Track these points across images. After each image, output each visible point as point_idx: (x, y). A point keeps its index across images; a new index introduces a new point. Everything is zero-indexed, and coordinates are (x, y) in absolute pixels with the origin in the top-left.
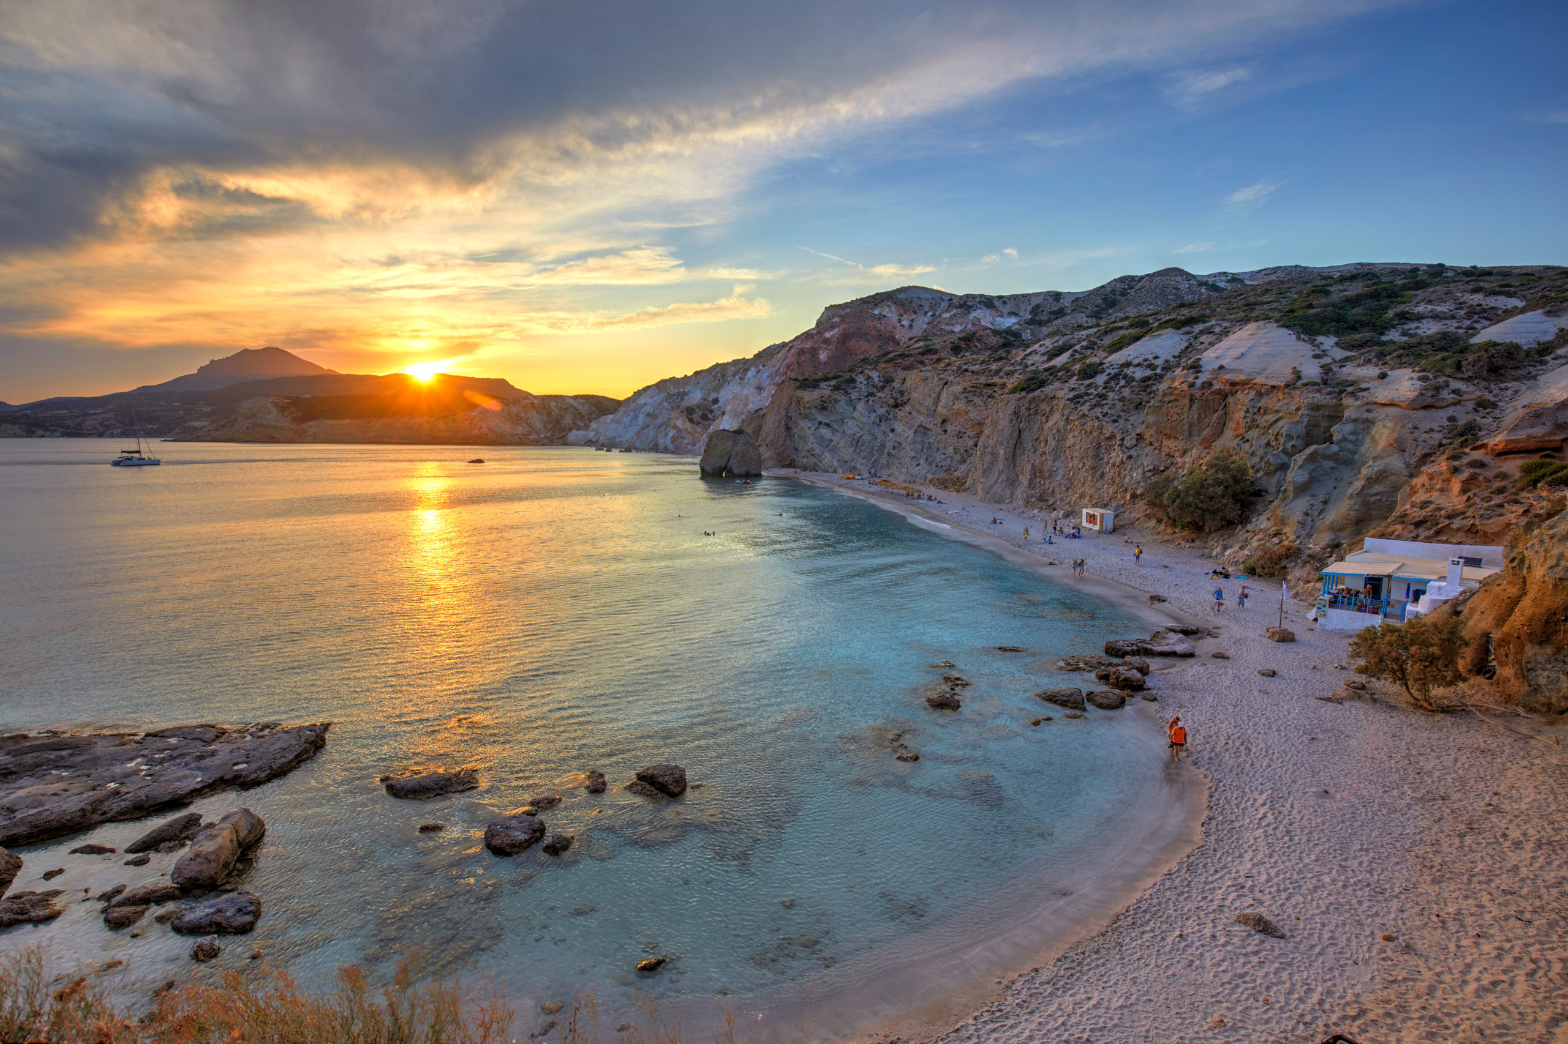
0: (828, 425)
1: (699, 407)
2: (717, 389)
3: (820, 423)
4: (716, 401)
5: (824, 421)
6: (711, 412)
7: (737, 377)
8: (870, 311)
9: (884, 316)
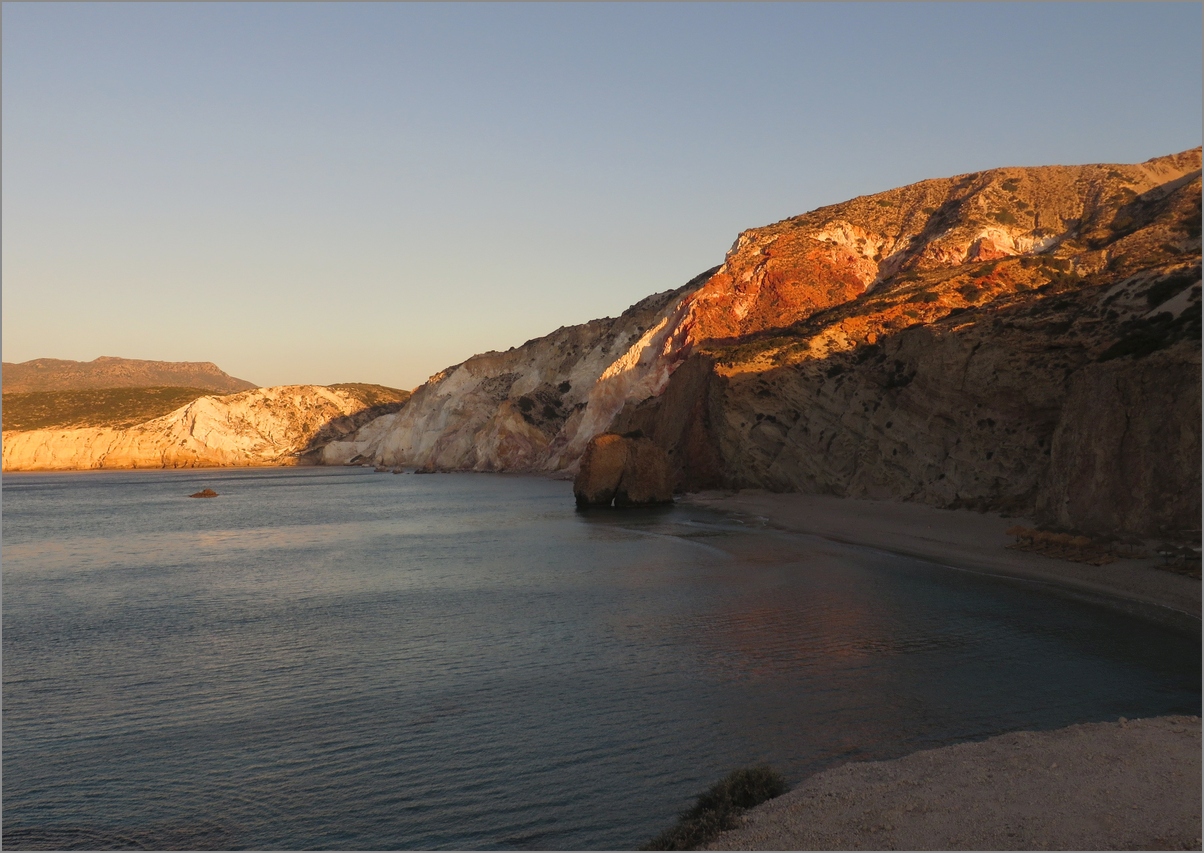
0: (772, 419)
1: (539, 395)
2: (565, 368)
3: (760, 416)
4: (565, 387)
5: (765, 413)
6: (559, 404)
7: (598, 348)
8: (812, 236)
9: (835, 243)
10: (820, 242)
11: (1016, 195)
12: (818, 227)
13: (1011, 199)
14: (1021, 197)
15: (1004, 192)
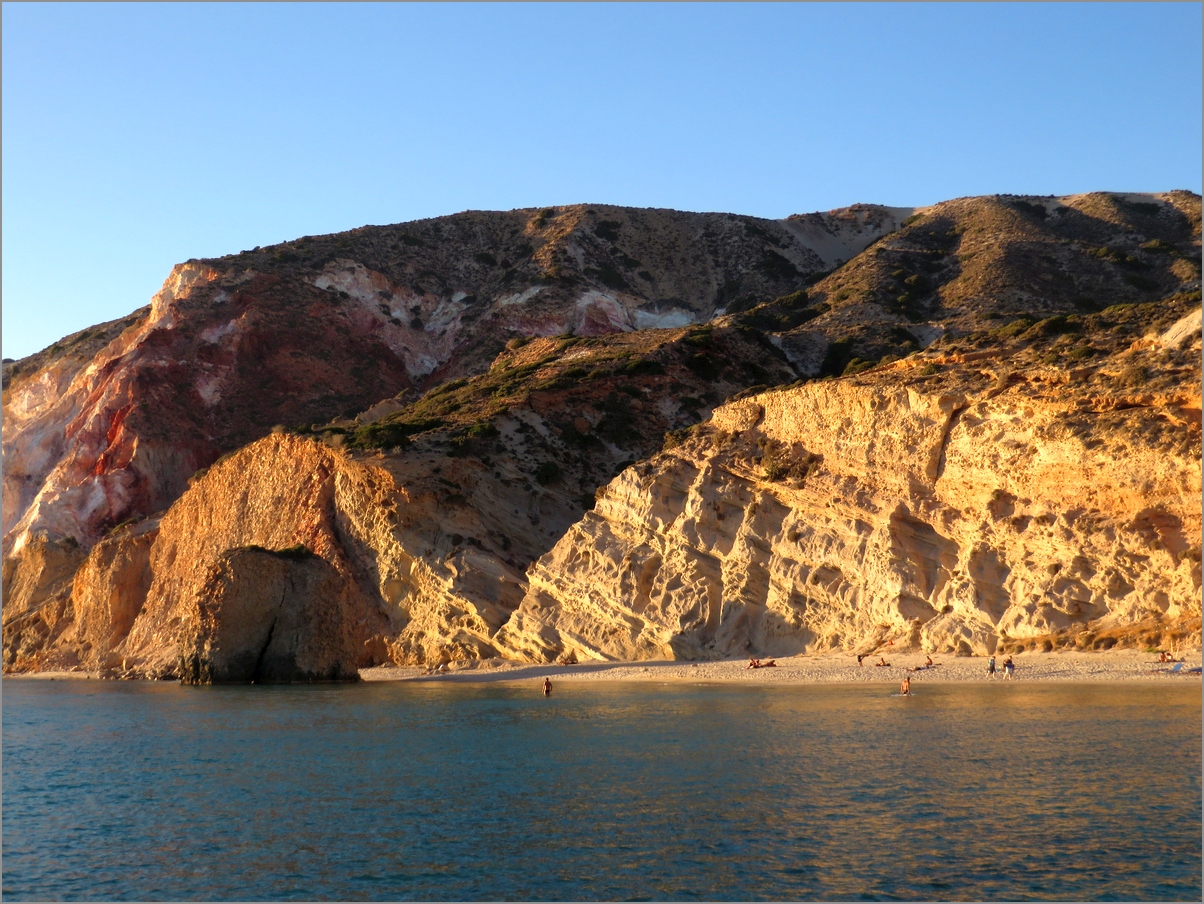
8: (306, 279)
9: (344, 295)
10: (322, 292)
11: (619, 247)
12: (315, 266)
13: (615, 251)
14: (627, 251)
15: (600, 240)
